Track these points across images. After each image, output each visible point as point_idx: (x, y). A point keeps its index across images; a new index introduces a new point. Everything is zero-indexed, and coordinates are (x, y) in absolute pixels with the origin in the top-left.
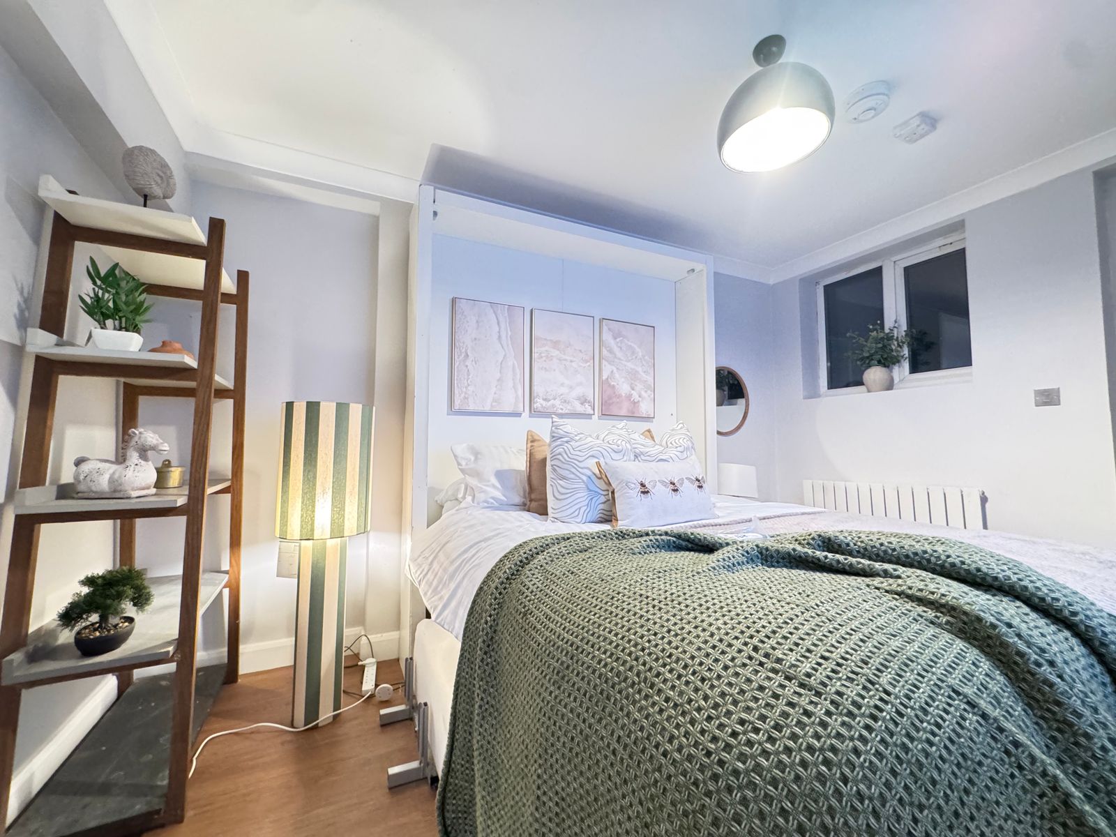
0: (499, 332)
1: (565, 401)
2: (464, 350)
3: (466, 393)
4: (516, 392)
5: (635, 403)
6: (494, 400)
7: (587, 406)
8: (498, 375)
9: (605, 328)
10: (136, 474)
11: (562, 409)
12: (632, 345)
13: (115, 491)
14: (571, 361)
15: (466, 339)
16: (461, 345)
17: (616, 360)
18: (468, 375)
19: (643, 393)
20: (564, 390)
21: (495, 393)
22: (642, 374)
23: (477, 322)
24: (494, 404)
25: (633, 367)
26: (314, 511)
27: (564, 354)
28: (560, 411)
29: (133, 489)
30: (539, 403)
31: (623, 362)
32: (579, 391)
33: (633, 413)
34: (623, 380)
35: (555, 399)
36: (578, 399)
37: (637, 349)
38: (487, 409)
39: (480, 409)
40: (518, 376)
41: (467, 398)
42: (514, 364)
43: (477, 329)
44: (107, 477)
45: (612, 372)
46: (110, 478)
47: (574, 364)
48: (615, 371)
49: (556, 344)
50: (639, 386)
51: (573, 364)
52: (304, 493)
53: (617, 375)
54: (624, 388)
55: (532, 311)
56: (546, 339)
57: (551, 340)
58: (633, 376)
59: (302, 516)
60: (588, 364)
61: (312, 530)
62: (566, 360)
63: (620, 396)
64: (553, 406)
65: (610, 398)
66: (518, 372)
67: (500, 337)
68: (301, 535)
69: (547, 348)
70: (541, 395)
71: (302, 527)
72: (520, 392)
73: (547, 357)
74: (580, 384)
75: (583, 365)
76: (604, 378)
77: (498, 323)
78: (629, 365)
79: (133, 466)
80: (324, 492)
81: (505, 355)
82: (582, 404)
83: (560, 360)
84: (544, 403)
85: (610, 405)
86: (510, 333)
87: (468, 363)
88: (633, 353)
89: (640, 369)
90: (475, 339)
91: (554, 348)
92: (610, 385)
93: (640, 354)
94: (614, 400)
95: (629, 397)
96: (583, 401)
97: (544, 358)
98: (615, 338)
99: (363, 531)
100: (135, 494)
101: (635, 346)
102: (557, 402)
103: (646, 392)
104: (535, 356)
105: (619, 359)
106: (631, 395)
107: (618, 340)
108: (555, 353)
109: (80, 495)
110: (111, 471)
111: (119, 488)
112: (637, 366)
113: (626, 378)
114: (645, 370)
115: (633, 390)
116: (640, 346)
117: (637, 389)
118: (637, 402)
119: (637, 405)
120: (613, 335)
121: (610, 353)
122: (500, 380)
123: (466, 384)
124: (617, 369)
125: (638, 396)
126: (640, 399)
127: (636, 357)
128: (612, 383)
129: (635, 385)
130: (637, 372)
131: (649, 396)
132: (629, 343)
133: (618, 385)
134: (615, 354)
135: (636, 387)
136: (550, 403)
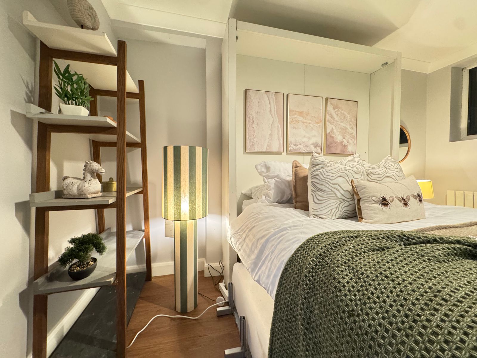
0: (270, 108)
1: (306, 146)
2: (252, 119)
3: (253, 142)
4: (279, 141)
5: (345, 146)
6: (268, 146)
7: (318, 148)
8: (270, 132)
9: (329, 103)
10: (90, 185)
11: (304, 150)
12: (345, 113)
13: (80, 195)
14: (310, 123)
15: (252, 112)
16: (250, 116)
17: (335, 122)
18: (254, 132)
19: (350, 141)
20: (305, 140)
21: (268, 142)
22: (350, 129)
23: (258, 103)
24: (268, 148)
25: (344, 125)
26: (180, 206)
27: (306, 119)
28: (303, 151)
29: (89, 194)
30: (292, 147)
31: (339, 123)
32: (313, 140)
33: (344, 152)
34: (339, 133)
35: (300, 145)
36: (313, 144)
37: (347, 115)
38: (264, 150)
39: (260, 151)
40: (280, 133)
41: (254, 145)
42: (278, 125)
43: (258, 106)
44: (76, 187)
45: (332, 129)
46: (78, 187)
47: (311, 125)
48: (334, 128)
49: (301, 113)
50: (348, 137)
52: (175, 196)
53: (335, 131)
54: (339, 138)
55: (287, 96)
56: (295, 111)
57: (298, 111)
58: (344, 131)
59: (174, 208)
60: (319, 124)
61: (180, 215)
62: (306, 122)
63: (336, 142)
64: (299, 148)
65: (331, 144)
66: (280, 130)
67: (270, 111)
68: (174, 218)
69: (296, 116)
70: (293, 142)
71: (174, 214)
72: (282, 142)
73: (296, 121)
74: (315, 136)
75: (316, 125)
76: (328, 132)
77: (270, 103)
78: (342, 124)
79: (88, 181)
80: (185, 196)
81: (273, 121)
82: (315, 147)
83: (303, 123)
84: (295, 147)
85: (331, 147)
86: (276, 108)
87: (254, 126)
88: (345, 117)
89: (348, 127)
90: (258, 112)
91: (300, 116)
92: (331, 136)
93: (349, 118)
94: (333, 145)
96: (316, 145)
97: (294, 122)
98: (334, 109)
99: (205, 215)
100: (90, 196)
101: (346, 114)
102: (301, 146)
103: (351, 140)
104: (289, 120)
105: (337, 121)
106: (343, 142)
107: (336, 110)
108: (301, 119)
109: (65, 196)
110: (78, 184)
111: (82, 193)
112: (346, 125)
113: (340, 132)
114: (351, 127)
115: (344, 139)
116: (349, 113)
117: (346, 138)
118: (346, 146)
119: (346, 147)
120: (333, 107)
121: (332, 117)
122: (271, 135)
123: (253, 138)
124: (335, 127)
125: (347, 142)
126: (348, 144)
127: (346, 120)
128: (332, 135)
129: (345, 136)
130: (347, 128)
131: (353, 142)
132: (343, 112)
133: (335, 136)
134: (334, 118)
135: (346, 137)
136: (297, 147)
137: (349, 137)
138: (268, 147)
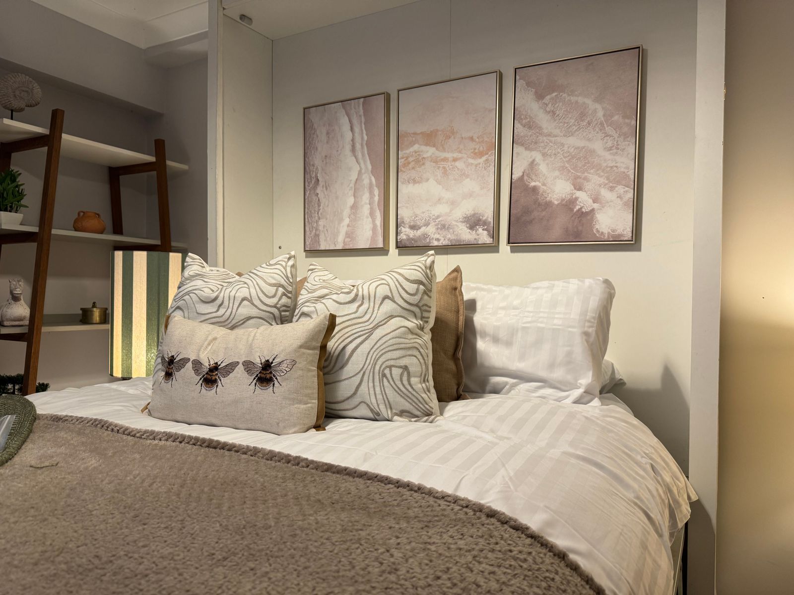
0: (353, 140)
1: (443, 227)
4: (374, 221)
5: (583, 216)
6: (347, 235)
7: (480, 230)
8: (351, 201)
9: (519, 85)
11: (438, 240)
12: (581, 99)
14: (455, 160)
15: (317, 161)
17: (542, 139)
20: (441, 209)
21: (348, 226)
23: (328, 133)
24: (348, 240)
25: (581, 143)
27: (444, 150)
28: (436, 243)
30: (405, 234)
32: (467, 208)
34: (557, 173)
35: (427, 224)
36: (466, 221)
39: (331, 248)
40: (377, 198)
41: (318, 236)
43: (327, 142)
45: (532, 164)
47: (459, 164)
48: (539, 159)
49: (429, 138)
50: (595, 180)
51: (457, 164)
53: (543, 168)
54: (558, 189)
56: (415, 134)
57: (421, 133)
58: (580, 163)
60: (484, 158)
62: (445, 160)
63: (549, 204)
64: (425, 236)
65: (528, 211)
67: (353, 150)
70: (407, 220)
72: (379, 221)
73: (418, 161)
74: (471, 195)
75: (478, 161)
76: (515, 177)
77: (352, 129)
78: (573, 142)
81: (360, 173)
82: (472, 227)
83: (436, 162)
84: (412, 234)
85: (527, 223)
86: (365, 138)
87: (318, 190)
88: (582, 116)
89: (596, 146)
92: (526, 188)
94: (537, 214)
95: (569, 204)
96: (474, 222)
98: (542, 98)
101: (588, 101)
102: (431, 229)
104: (400, 163)
105: (548, 136)
106: (573, 201)
107: (547, 99)
108: (430, 151)
112: (589, 140)
113: (563, 169)
114: (610, 144)
115: (580, 189)
116: (598, 100)
117: (588, 186)
118: (587, 213)
119: (589, 217)
120: (536, 93)
121: (530, 128)
122: (354, 207)
123: (317, 218)
124: (544, 155)
125: (591, 201)
126: (596, 206)
127: (589, 123)
128: (533, 184)
129: (586, 179)
130: (592, 152)
131: (620, 197)
132: (573, 99)
133: (544, 184)
134: (540, 128)
135: (586, 183)
136: (419, 233)
137: (602, 180)
138: (348, 237)
